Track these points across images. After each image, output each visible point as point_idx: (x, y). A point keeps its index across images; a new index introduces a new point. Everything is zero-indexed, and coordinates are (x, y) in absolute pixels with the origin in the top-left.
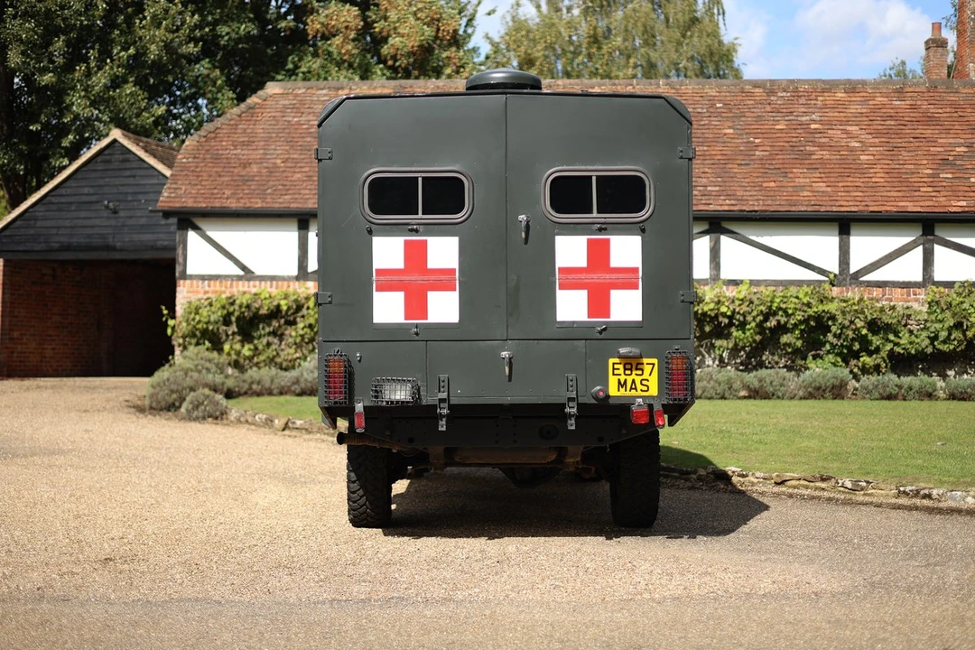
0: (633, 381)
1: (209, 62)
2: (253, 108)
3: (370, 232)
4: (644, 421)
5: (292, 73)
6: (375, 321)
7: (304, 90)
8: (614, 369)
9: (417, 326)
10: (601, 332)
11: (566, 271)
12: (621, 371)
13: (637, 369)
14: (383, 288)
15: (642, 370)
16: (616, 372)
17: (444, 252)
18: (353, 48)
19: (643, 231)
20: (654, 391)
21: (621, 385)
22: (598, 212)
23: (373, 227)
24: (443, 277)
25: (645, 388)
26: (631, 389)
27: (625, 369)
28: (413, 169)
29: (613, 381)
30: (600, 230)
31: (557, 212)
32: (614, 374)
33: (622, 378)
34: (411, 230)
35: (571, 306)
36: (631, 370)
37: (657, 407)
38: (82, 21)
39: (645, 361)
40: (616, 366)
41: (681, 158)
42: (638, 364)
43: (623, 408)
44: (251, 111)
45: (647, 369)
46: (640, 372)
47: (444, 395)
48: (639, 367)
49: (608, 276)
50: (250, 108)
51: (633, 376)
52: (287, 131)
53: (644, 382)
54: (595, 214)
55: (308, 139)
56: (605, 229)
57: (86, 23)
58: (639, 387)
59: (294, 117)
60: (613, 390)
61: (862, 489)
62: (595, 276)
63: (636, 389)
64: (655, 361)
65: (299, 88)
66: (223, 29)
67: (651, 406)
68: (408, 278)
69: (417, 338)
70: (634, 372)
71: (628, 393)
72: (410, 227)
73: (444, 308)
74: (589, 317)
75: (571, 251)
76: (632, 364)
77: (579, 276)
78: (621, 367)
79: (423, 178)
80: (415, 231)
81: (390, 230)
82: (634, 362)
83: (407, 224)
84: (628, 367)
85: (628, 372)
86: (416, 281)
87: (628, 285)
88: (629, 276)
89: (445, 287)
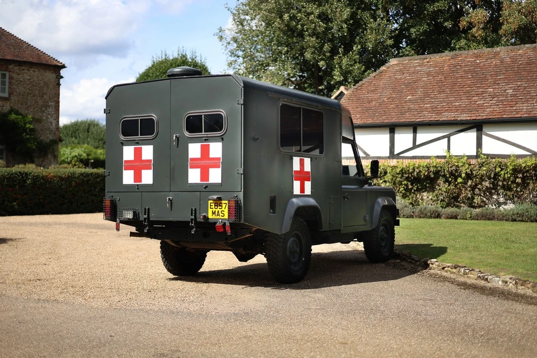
0: (218, 211)
2: (382, 73)
3: (122, 144)
4: (222, 230)
5: (453, 49)
6: (124, 183)
7: (407, 61)
8: (211, 206)
9: (138, 185)
10: (205, 188)
11: (192, 159)
12: (213, 207)
13: (220, 206)
14: (127, 168)
15: (222, 206)
16: (211, 207)
17: (148, 152)
19: (222, 139)
20: (226, 217)
21: (214, 213)
22: (205, 132)
23: (124, 142)
24: (147, 164)
25: (223, 215)
26: (217, 215)
27: (215, 206)
28: (138, 115)
29: (210, 211)
30: (206, 140)
31: (190, 132)
32: (211, 208)
33: (214, 210)
34: (136, 143)
35: (194, 176)
36: (217, 206)
37: (228, 224)
38: (339, 34)
39: (223, 202)
40: (211, 204)
41: (238, 104)
42: (220, 203)
43: (213, 224)
44: (381, 74)
45: (224, 205)
46: (221, 207)
47: (146, 216)
48: (221, 205)
49: (208, 162)
50: (381, 73)
51: (218, 209)
52: (394, 83)
53: (222, 212)
54: (203, 133)
55: (402, 87)
56: (208, 140)
57: (341, 35)
58: (221, 214)
59: (399, 76)
60: (210, 216)
62: (203, 162)
63: (219, 215)
64: (226, 202)
66: (413, 30)
67: (225, 223)
68: (135, 164)
69: (138, 191)
70: (219, 207)
71: (216, 217)
73: (147, 177)
74: (201, 181)
75: (194, 150)
76: (218, 202)
77: (198, 162)
78: (213, 204)
79: (141, 119)
80: (138, 143)
81: (129, 143)
82: (219, 202)
83: (135, 140)
84: (216, 204)
85: (216, 207)
86: (138, 165)
87: (217, 166)
88: (217, 161)
89: (148, 168)
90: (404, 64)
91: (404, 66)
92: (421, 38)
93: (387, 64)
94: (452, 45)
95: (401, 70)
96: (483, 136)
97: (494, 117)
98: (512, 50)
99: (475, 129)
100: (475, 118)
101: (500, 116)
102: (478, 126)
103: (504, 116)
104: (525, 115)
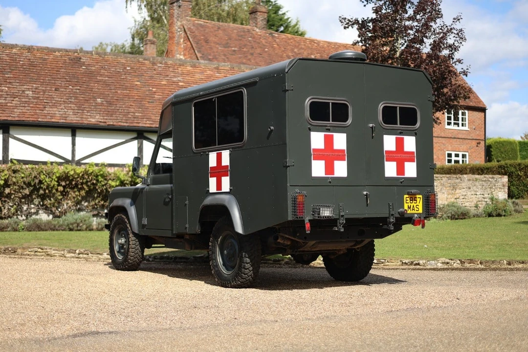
0: (413, 206)
3: (310, 130)
6: (313, 175)
9: (330, 178)
10: (401, 182)
11: (388, 152)
12: (409, 201)
13: (415, 200)
14: (316, 158)
15: (416, 200)
16: (407, 202)
17: (340, 141)
19: (416, 134)
20: (421, 211)
21: (409, 208)
22: (400, 124)
23: (311, 127)
24: (340, 154)
25: (417, 209)
27: (410, 200)
28: (328, 98)
29: (406, 207)
30: (400, 133)
31: (385, 123)
33: (409, 204)
35: (390, 169)
36: (412, 200)
37: (422, 218)
39: (418, 196)
40: (407, 199)
41: (429, 101)
42: (415, 198)
45: (418, 200)
46: (415, 202)
49: (404, 155)
51: (413, 204)
53: (417, 207)
54: (399, 126)
56: (402, 133)
58: (416, 209)
60: (406, 210)
61: (383, 263)
62: (399, 155)
63: (414, 210)
64: (421, 196)
67: (420, 218)
68: (326, 154)
69: (330, 184)
70: (413, 202)
71: (412, 212)
72: (327, 128)
73: (341, 169)
74: (397, 175)
75: (389, 142)
77: (393, 155)
78: (408, 199)
79: (332, 103)
80: (328, 130)
81: (318, 129)
82: (413, 197)
83: (326, 126)
84: (411, 199)
85: (411, 202)
86: (329, 155)
87: (411, 160)
88: (411, 155)
89: (341, 159)
97: (28, 119)
101: (35, 119)
102: (4, 127)
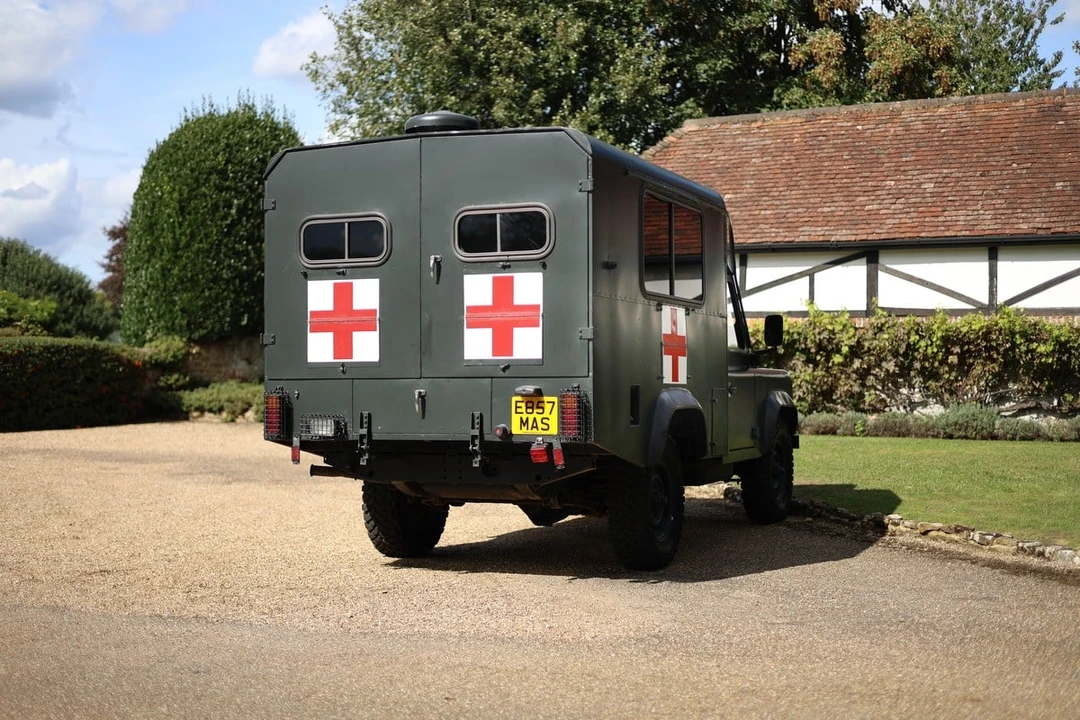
0: (535, 419)
1: (694, 101)
2: (667, 147)
3: (306, 275)
4: (544, 459)
6: (309, 361)
7: (718, 126)
8: (517, 407)
9: (343, 365)
10: (504, 370)
11: (474, 309)
12: (523, 409)
13: (538, 407)
14: (316, 329)
15: (543, 408)
16: (519, 410)
17: (367, 293)
18: (834, 75)
19: (544, 266)
20: (554, 430)
21: (524, 423)
22: (502, 250)
23: (309, 272)
24: (365, 318)
25: (546, 427)
26: (533, 427)
27: (527, 408)
28: (342, 215)
29: (516, 420)
30: (504, 267)
31: (466, 251)
32: (516, 413)
33: (525, 416)
34: (339, 273)
35: (477, 345)
36: (532, 408)
37: (557, 446)
38: (559, 72)
39: (546, 399)
40: (519, 404)
41: (581, 191)
42: (539, 402)
43: (525, 446)
44: (666, 150)
45: (548, 407)
46: (541, 411)
47: (364, 431)
48: (540, 405)
49: (511, 314)
50: (665, 147)
51: (535, 415)
52: (694, 168)
53: (545, 421)
54: (499, 252)
55: (712, 175)
56: (509, 267)
57: (563, 73)
58: (540, 425)
59: (704, 153)
60: (516, 429)
61: (988, 544)
62: (499, 314)
63: (537, 427)
64: (555, 399)
65: (714, 124)
66: (701, 67)
67: (550, 445)
68: (336, 319)
69: (344, 376)
70: (535, 411)
71: (530, 432)
72: (338, 271)
73: (366, 347)
74: (494, 355)
75: (478, 289)
77: (485, 314)
78: (523, 405)
79: (349, 223)
80: (343, 274)
81: (322, 274)
82: (535, 400)
83: (336, 268)
84: (530, 405)
85: (530, 410)
86: (343, 322)
87: (530, 323)
88: (531, 313)
89: (367, 327)
90: (711, 131)
91: (713, 134)
92: (718, 82)
93: (677, 131)
94: (775, 98)
95: (706, 144)
96: (880, 272)
97: (903, 236)
98: (924, 108)
99: (864, 260)
100: (864, 237)
101: (915, 235)
102: (870, 253)
103: (923, 235)
104: (964, 233)
